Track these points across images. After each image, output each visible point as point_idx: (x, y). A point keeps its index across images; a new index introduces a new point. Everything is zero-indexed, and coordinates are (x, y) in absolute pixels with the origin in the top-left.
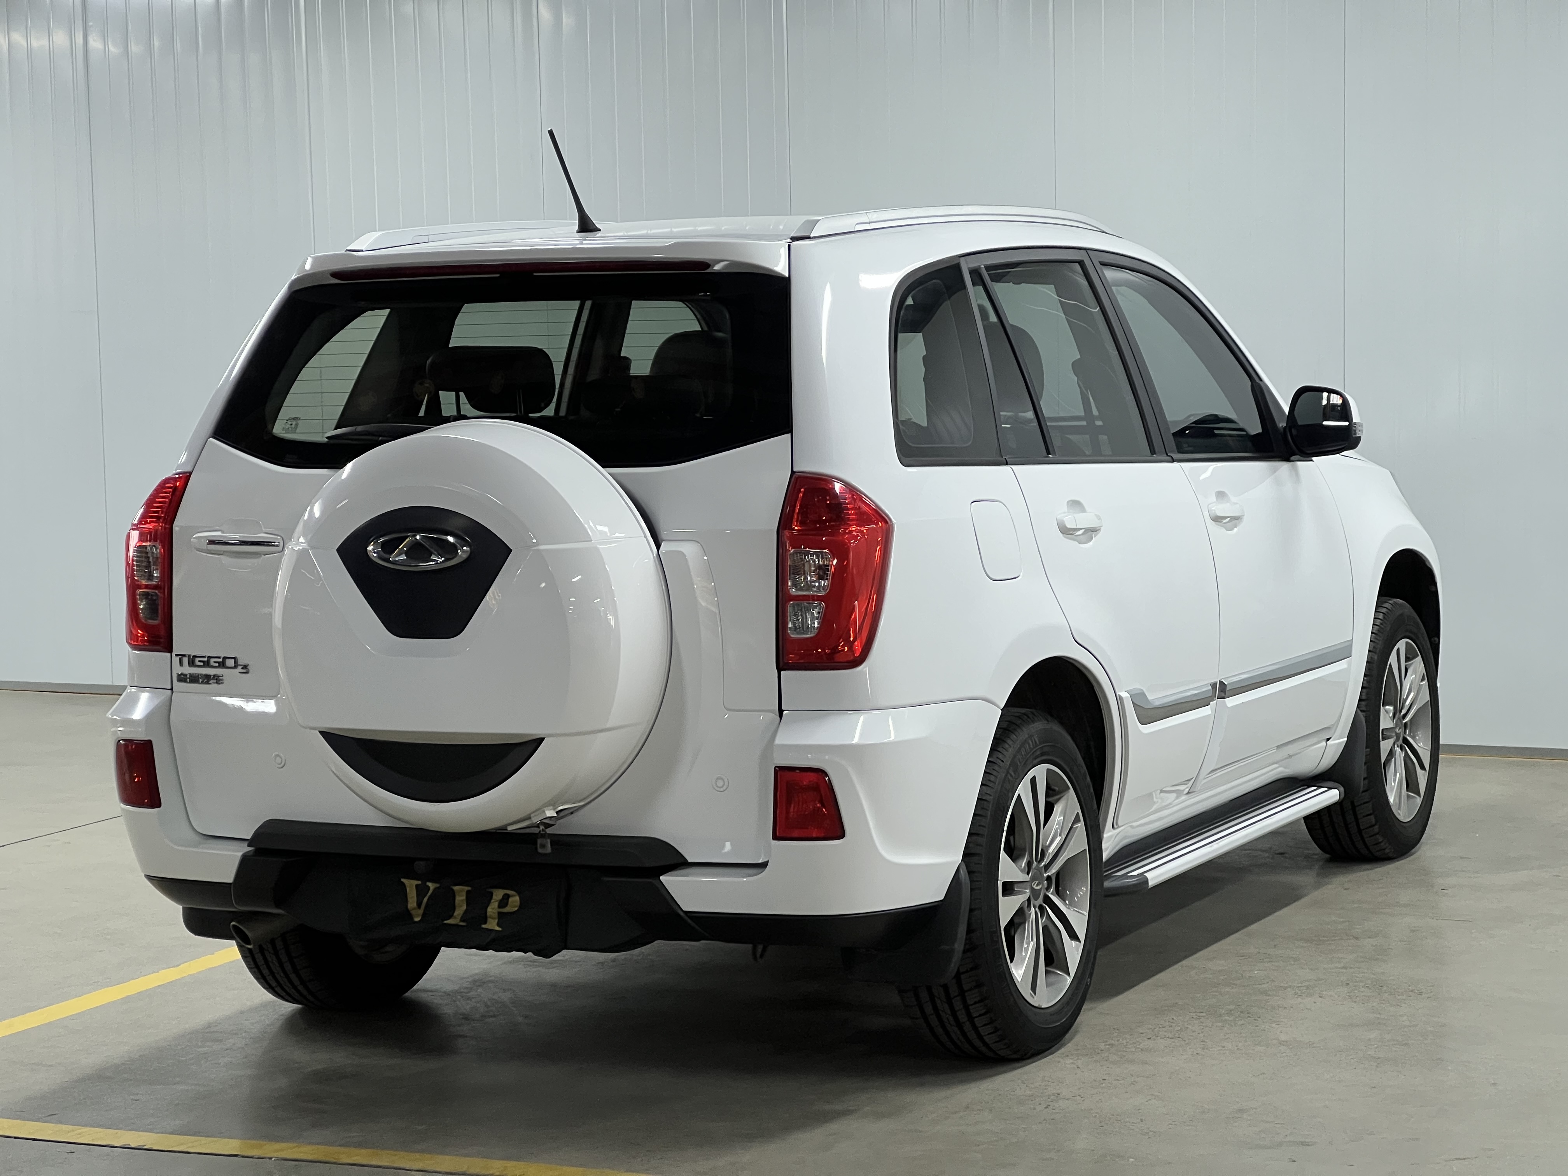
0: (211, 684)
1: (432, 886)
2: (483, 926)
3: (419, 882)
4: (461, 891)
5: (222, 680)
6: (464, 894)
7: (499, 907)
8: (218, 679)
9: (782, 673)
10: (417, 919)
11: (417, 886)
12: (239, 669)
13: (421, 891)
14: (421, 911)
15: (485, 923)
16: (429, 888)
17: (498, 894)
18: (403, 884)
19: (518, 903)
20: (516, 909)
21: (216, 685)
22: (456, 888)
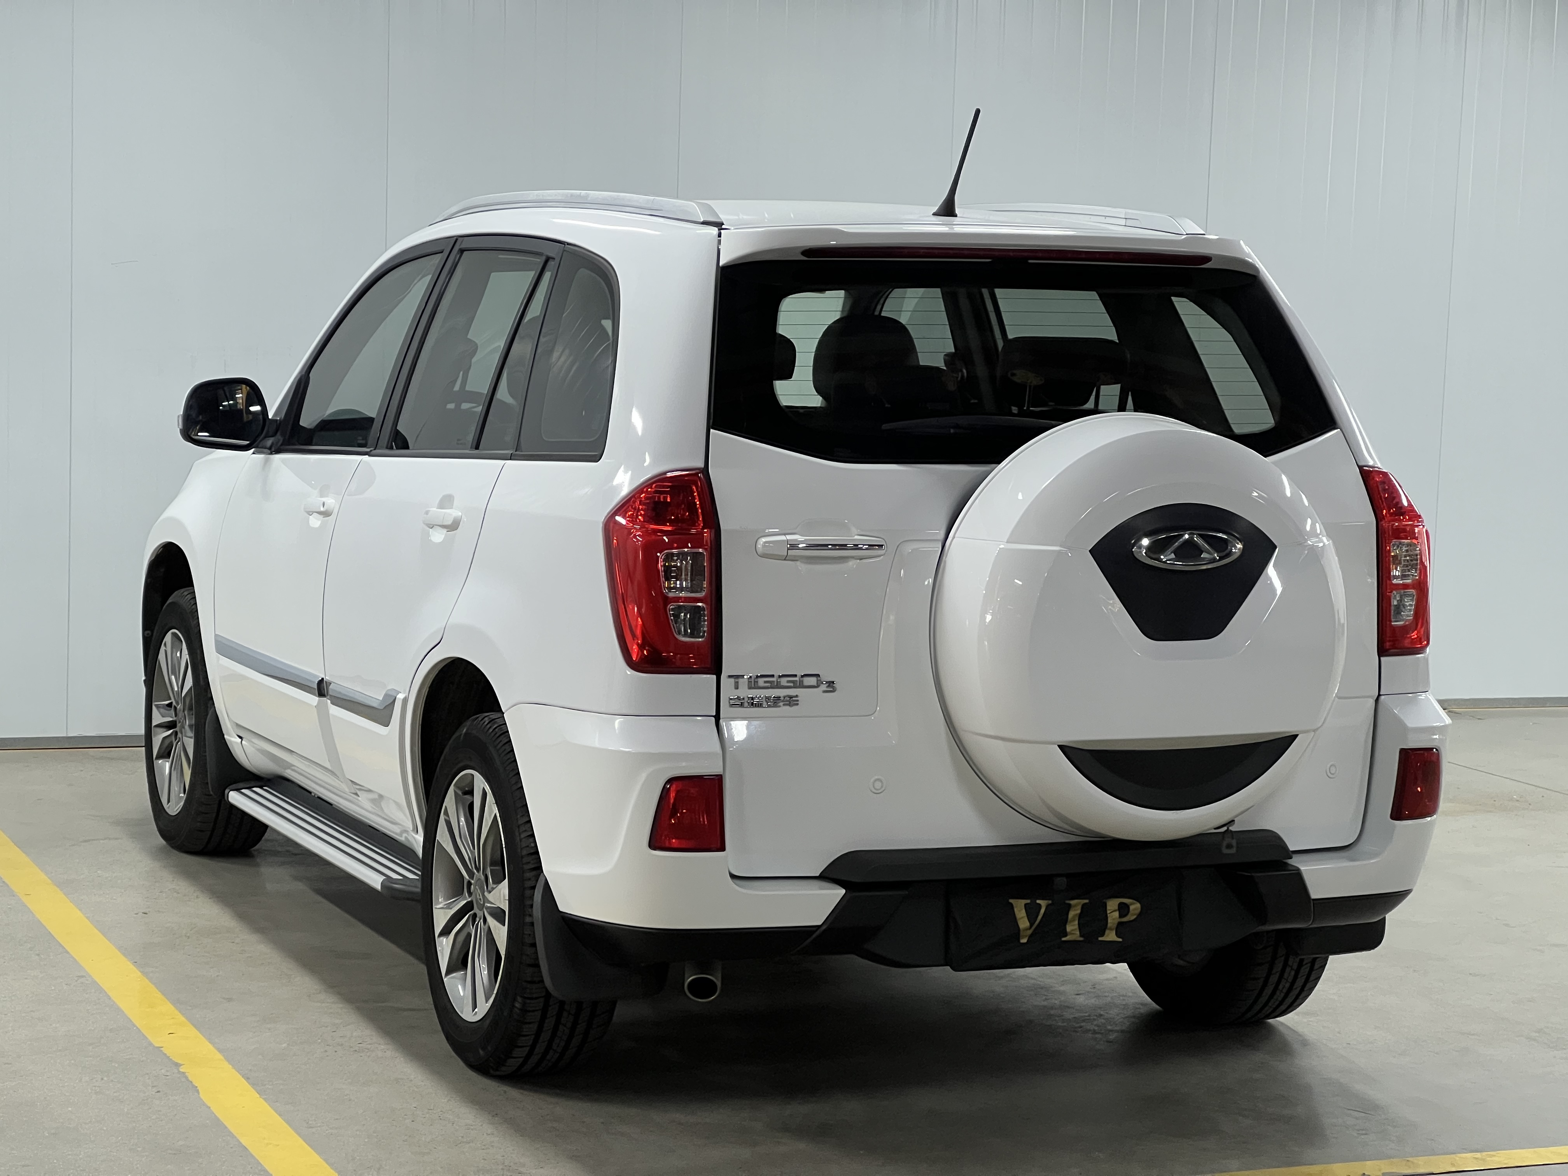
0: (780, 706)
1: (1043, 903)
2: (1100, 939)
3: (1029, 901)
4: (1076, 905)
5: (798, 701)
6: (1079, 907)
7: (1121, 916)
8: (791, 701)
9: (1382, 659)
10: (1024, 941)
11: (1025, 905)
12: (824, 687)
13: (1032, 911)
14: (1030, 932)
15: (1103, 935)
16: (1040, 906)
17: (1112, 905)
18: (1011, 904)
19: (1139, 910)
20: (1135, 917)
21: (788, 707)
22: (1073, 902)
